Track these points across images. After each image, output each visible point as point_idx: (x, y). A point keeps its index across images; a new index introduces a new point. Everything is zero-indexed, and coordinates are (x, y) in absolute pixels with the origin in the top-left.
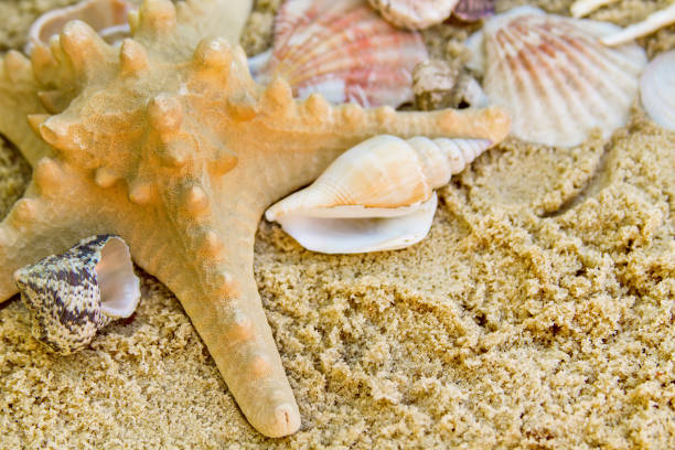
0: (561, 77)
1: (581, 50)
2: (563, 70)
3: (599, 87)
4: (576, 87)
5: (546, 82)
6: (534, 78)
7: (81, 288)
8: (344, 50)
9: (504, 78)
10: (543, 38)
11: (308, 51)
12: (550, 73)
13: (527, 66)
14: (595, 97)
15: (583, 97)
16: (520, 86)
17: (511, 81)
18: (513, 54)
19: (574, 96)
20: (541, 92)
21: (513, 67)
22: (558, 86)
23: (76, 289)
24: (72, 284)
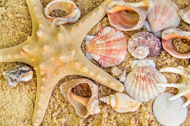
0: (141, 87)
1: (150, 83)
2: (143, 85)
3: (148, 93)
4: (143, 90)
5: (138, 86)
6: (137, 83)
7: (13, 83)
8: (104, 52)
9: (132, 77)
10: (145, 76)
11: (98, 47)
12: (140, 84)
13: (137, 80)
14: (146, 94)
15: (143, 92)
16: (133, 82)
17: (132, 79)
18: (137, 75)
19: (141, 91)
20: (136, 86)
21: (135, 77)
22: (140, 88)
23: (12, 83)
24: (11, 81)
